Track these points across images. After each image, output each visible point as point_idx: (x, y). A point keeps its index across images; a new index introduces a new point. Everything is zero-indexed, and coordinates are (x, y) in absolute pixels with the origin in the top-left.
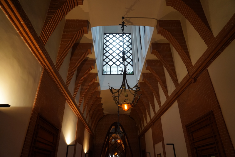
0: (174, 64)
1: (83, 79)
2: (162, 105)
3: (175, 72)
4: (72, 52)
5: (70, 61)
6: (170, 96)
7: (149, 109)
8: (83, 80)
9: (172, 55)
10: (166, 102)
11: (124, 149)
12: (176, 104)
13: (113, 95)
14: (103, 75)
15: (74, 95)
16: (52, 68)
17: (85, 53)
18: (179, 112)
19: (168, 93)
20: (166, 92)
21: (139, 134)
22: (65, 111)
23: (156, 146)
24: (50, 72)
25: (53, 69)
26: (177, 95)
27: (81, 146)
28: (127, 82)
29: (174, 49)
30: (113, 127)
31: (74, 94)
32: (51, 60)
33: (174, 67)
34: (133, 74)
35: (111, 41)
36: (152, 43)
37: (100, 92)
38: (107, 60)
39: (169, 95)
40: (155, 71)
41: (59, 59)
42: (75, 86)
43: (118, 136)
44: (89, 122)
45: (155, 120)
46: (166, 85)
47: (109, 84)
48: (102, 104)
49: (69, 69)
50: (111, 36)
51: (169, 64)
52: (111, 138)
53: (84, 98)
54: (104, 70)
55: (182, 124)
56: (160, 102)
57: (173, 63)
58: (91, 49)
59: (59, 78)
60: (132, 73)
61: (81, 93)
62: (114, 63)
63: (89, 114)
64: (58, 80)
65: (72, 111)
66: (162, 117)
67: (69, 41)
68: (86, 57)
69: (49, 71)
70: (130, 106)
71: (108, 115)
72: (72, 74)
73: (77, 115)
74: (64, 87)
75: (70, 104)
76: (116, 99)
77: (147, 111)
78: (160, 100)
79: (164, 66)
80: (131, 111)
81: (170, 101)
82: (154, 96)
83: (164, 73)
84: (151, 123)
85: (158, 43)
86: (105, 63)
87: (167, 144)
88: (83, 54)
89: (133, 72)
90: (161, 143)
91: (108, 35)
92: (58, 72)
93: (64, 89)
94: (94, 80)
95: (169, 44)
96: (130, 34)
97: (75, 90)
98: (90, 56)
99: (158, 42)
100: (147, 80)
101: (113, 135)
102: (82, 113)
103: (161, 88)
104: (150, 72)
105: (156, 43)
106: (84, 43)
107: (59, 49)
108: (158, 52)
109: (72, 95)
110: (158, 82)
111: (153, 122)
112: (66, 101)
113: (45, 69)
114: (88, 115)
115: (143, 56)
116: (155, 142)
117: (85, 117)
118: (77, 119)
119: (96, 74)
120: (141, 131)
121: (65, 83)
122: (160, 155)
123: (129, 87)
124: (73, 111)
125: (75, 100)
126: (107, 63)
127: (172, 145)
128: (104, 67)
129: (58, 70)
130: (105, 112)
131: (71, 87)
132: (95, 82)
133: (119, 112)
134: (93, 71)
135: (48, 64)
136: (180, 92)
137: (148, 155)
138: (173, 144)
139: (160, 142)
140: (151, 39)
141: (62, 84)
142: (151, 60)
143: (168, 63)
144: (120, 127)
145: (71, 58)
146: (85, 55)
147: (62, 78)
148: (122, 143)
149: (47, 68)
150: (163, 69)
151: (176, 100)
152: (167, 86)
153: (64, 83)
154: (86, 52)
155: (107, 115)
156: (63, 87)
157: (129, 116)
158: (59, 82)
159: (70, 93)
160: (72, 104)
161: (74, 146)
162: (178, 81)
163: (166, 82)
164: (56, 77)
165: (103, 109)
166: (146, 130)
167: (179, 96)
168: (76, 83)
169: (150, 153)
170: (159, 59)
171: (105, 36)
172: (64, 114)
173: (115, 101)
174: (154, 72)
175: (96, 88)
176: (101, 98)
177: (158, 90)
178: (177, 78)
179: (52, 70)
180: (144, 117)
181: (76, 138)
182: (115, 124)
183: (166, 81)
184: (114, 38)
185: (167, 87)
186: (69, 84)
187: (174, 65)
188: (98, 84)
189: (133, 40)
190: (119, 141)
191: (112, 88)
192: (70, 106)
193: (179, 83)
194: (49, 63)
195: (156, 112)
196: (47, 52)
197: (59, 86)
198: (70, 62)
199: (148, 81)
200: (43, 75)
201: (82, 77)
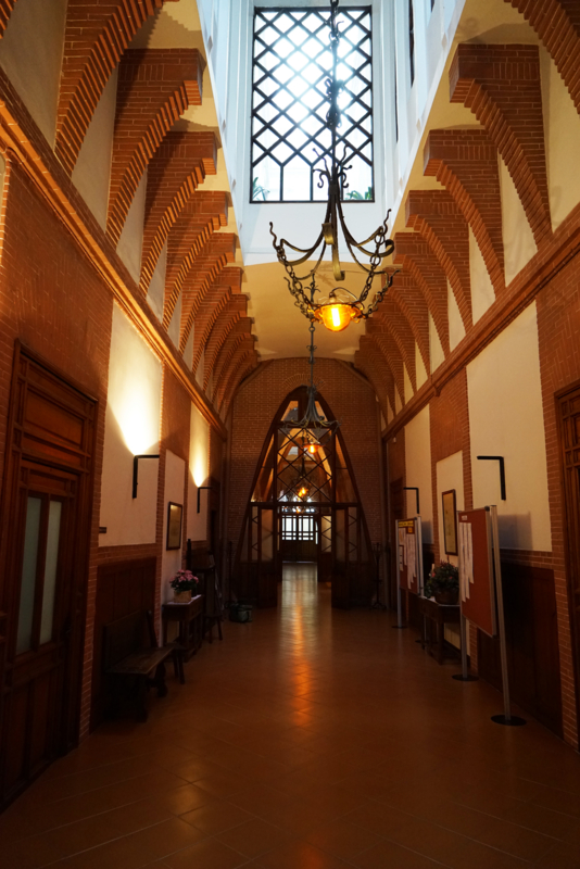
0: (543, 146)
1: (171, 216)
2: (475, 321)
3: (545, 182)
4: (118, 94)
5: (115, 133)
6: (510, 285)
7: (428, 337)
8: (174, 221)
9: (540, 105)
10: (493, 308)
11: (329, 477)
12: (530, 314)
13: (289, 268)
14: (251, 202)
15: (141, 281)
16: (43, 160)
17: (172, 99)
18: (537, 343)
19: (503, 271)
20: (496, 267)
21: (384, 427)
22: (112, 339)
23: (441, 465)
24: (37, 179)
25: (46, 165)
26: (538, 280)
27: (183, 462)
28: (342, 217)
29: (554, 68)
30: (294, 405)
31: (142, 275)
32: (34, 124)
33: (544, 158)
34: (373, 201)
35: (282, 48)
36: (460, 46)
37: (242, 272)
38: (267, 139)
39: (509, 279)
40: (462, 183)
41: (66, 121)
42: (145, 244)
43: (311, 435)
44: (205, 385)
45: (443, 379)
46: (501, 240)
47: (271, 224)
48: (251, 321)
49: (113, 171)
50: (284, 22)
51: (522, 147)
52: (287, 440)
53: (184, 296)
54: (257, 184)
55: (543, 388)
56: (471, 311)
57: (542, 141)
58: (196, 79)
59: (75, 209)
60: (366, 194)
61: (167, 276)
62: (297, 152)
63: (202, 355)
64: (73, 214)
65: (142, 341)
66: (470, 368)
67: (101, 37)
68: (176, 118)
69: (34, 174)
70: (353, 315)
71: (273, 360)
72: (127, 191)
73: (162, 358)
74: (100, 246)
75: (129, 315)
76: (298, 286)
77: (417, 347)
78: (470, 302)
79: (500, 157)
80: (358, 349)
81: (509, 304)
82: (449, 286)
83: (498, 191)
84: (431, 388)
85: (485, 46)
86: (258, 152)
87: (480, 458)
88: (166, 104)
89: (372, 191)
90: (458, 457)
91: (269, 16)
92: (69, 181)
93: (101, 254)
94: (215, 220)
95: (532, 51)
96: (368, 10)
97: (147, 262)
98: (196, 116)
99: (488, 43)
100: (426, 221)
101: (294, 432)
102: (178, 348)
103: (480, 253)
104: (439, 186)
105: (480, 46)
106: (167, 50)
107: (61, 73)
108: (484, 88)
109: (136, 279)
110: (470, 229)
111: (438, 384)
112: (115, 302)
113: (15, 164)
114: (202, 358)
115: (418, 116)
116: (438, 454)
117: (191, 368)
118: (162, 372)
119: (224, 199)
120: (391, 417)
121: (105, 229)
122: (451, 495)
123: (350, 240)
124: (145, 340)
125: (149, 300)
126: (267, 152)
127: (498, 461)
128: (255, 169)
129: (70, 173)
130: (265, 352)
131: (129, 248)
132: (223, 230)
133: (312, 348)
134: (209, 184)
135: (24, 141)
136: (554, 264)
137: (411, 495)
138: (501, 459)
139: (458, 451)
140: (459, 26)
141: (90, 232)
142: (448, 132)
143: (519, 142)
144: (317, 403)
145: (117, 122)
146: (174, 109)
147: (86, 207)
148: (323, 456)
149: (24, 161)
150: (496, 170)
151: (531, 299)
152: (502, 245)
153: (100, 228)
154: (177, 93)
155: (270, 362)
156: (96, 247)
157: (352, 365)
158: (80, 224)
159: (125, 269)
160: (139, 316)
161: (157, 459)
162: (549, 220)
163: (501, 230)
164: (65, 203)
165: (254, 338)
166: (411, 413)
167: (545, 283)
168: (145, 233)
169: (417, 489)
170: (482, 123)
171: (260, 23)
172: (112, 350)
173: (297, 296)
174: (459, 183)
175: (227, 255)
176: (246, 298)
177: (468, 263)
178: (547, 207)
179: (45, 172)
180: (405, 369)
181: (162, 434)
182: (300, 394)
183: (500, 225)
184: (298, 35)
185: (502, 250)
186: (119, 235)
187: (543, 152)
188: (233, 240)
189: (380, 43)
190: (312, 449)
191: (282, 241)
192: (130, 321)
193: (554, 228)
194: (29, 137)
195: (452, 347)
196: (10, 85)
197: (80, 238)
198: (115, 140)
199: (429, 225)
200: (10, 188)
201: (169, 209)
